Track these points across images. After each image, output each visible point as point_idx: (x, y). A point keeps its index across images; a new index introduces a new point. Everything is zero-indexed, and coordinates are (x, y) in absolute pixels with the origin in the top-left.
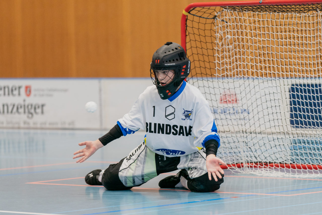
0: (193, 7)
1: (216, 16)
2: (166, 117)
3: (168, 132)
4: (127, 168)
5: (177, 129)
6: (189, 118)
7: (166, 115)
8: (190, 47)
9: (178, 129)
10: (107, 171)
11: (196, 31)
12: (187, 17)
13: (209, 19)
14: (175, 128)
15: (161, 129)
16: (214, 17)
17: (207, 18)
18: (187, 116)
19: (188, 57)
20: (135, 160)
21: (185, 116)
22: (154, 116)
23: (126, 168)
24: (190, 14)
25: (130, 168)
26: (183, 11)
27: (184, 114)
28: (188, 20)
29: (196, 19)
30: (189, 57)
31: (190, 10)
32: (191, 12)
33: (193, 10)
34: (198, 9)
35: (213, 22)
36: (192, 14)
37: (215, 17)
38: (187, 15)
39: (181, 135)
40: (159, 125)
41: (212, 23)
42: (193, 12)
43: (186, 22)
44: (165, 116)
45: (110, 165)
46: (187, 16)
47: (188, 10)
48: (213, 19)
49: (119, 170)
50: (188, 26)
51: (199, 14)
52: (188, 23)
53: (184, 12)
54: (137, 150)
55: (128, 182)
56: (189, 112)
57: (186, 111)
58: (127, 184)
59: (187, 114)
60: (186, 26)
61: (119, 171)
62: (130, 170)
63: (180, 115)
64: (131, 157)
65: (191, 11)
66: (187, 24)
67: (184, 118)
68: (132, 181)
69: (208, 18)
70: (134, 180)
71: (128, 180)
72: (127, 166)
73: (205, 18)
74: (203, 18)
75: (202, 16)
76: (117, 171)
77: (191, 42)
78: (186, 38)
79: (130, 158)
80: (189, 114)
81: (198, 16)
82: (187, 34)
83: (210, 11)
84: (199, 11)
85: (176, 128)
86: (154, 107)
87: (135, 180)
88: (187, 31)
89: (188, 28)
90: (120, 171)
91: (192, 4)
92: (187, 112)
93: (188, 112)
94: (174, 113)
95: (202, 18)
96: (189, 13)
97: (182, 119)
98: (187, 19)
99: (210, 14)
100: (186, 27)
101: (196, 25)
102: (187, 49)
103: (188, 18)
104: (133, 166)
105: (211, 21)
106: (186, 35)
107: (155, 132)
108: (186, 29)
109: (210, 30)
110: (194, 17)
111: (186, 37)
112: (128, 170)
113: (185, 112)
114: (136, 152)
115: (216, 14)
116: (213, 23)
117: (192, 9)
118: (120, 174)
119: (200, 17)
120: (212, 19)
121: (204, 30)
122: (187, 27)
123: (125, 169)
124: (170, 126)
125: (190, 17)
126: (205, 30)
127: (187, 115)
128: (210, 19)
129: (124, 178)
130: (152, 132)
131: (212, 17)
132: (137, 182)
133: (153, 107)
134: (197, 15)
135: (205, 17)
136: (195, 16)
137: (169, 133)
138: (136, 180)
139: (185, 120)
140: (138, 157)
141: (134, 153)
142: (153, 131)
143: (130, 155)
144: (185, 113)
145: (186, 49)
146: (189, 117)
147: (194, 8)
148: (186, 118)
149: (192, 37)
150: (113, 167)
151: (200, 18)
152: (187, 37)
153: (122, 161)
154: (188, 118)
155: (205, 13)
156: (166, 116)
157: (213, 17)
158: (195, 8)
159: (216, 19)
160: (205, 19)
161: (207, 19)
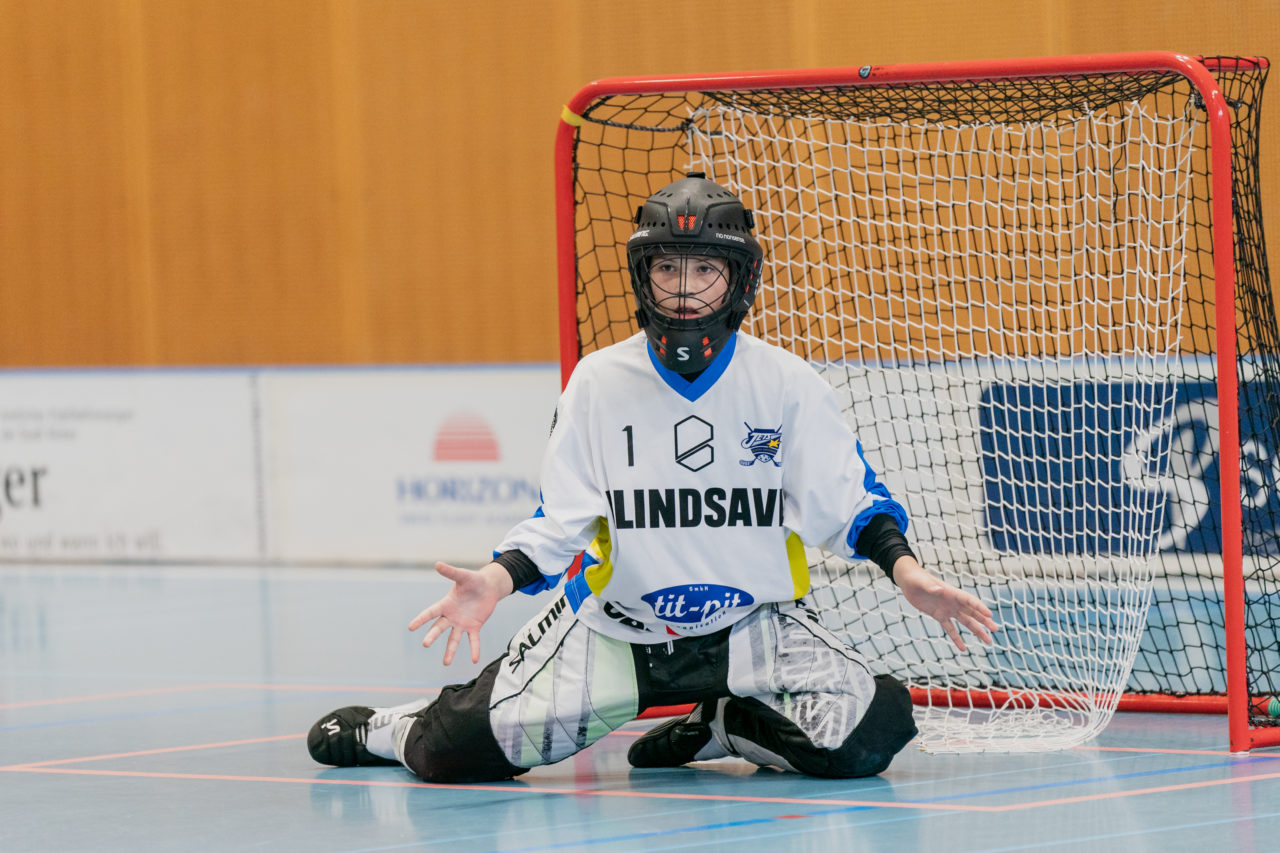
0: (599, 94)
1: (690, 121)
2: (679, 462)
3: (691, 517)
4: (520, 693)
5: (721, 502)
6: (772, 457)
7: (679, 454)
8: (592, 247)
9: (726, 504)
10: (435, 711)
11: (614, 182)
12: (578, 133)
13: (664, 130)
14: (715, 498)
15: (661, 509)
16: (683, 123)
17: (654, 128)
18: (762, 450)
19: (584, 284)
20: (549, 660)
21: (754, 451)
22: (631, 463)
23: (516, 695)
24: (591, 120)
25: (531, 691)
26: (562, 109)
27: (747, 443)
28: (580, 145)
29: (614, 136)
30: (587, 285)
31: (588, 107)
32: (592, 115)
33: (602, 107)
34: (619, 99)
35: (680, 144)
36: (597, 121)
37: (688, 125)
38: (577, 125)
39: (740, 523)
40: (654, 494)
41: (676, 145)
42: (600, 113)
43: (575, 153)
44: (677, 457)
45: (445, 689)
46: (578, 128)
47: (584, 106)
48: (680, 132)
49: (488, 703)
50: (581, 166)
51: (625, 118)
52: (584, 154)
53: (568, 116)
54: (549, 624)
55: (526, 745)
56: (769, 435)
57: (757, 431)
58: (519, 758)
59: (764, 445)
60: (573, 166)
61: (491, 706)
62: (533, 700)
63: (732, 447)
64: (527, 653)
65: (592, 109)
66: (579, 160)
67: (751, 456)
68: (541, 740)
69: (659, 127)
70: (548, 737)
71: (524, 739)
72: (514, 686)
73: (647, 130)
74: (642, 128)
75: (636, 124)
76: (480, 706)
77: (592, 228)
78: (574, 214)
79: (522, 653)
80: (769, 442)
81: (620, 126)
82: (579, 196)
83: (666, 104)
84: (624, 108)
85: (720, 499)
86: (629, 429)
87: (554, 737)
88: (577, 184)
89: (581, 173)
90: (495, 707)
91: (595, 83)
92: (760, 434)
93: (766, 435)
94: (710, 443)
95: (636, 132)
96: (585, 116)
97: (743, 463)
98: (578, 140)
99: (666, 115)
100: (573, 174)
101: (612, 159)
102: (579, 255)
103: (582, 138)
104: (543, 683)
105: (672, 138)
106: (576, 203)
107: (641, 524)
108: (576, 179)
109: (670, 171)
110: (604, 129)
111: (575, 209)
112: (527, 699)
113: (753, 434)
114: (543, 631)
115: (691, 114)
116: (682, 147)
117: (597, 100)
118: (496, 718)
119: (629, 127)
120: (674, 130)
121: (646, 174)
122: (576, 169)
123: (512, 697)
124: (695, 494)
125: (589, 131)
126: (649, 172)
127: (762, 444)
128: (669, 130)
129: (510, 733)
130: (629, 525)
131: (678, 123)
132: (560, 745)
133: (624, 430)
134: (615, 120)
135: (648, 127)
136: (607, 127)
137: (695, 522)
138: (558, 734)
139: (752, 463)
140: (560, 649)
141: (536, 634)
142: (631, 522)
143: (518, 647)
144: (750, 438)
145: (576, 255)
146: (771, 452)
147: (605, 100)
148: (757, 456)
149: (597, 206)
150: (457, 694)
151: (630, 130)
152: (578, 207)
153: (492, 670)
154: (766, 457)
155: (647, 114)
156: (679, 459)
157: (679, 125)
158: (608, 98)
159: (689, 133)
160: (650, 133)
161: (656, 133)
